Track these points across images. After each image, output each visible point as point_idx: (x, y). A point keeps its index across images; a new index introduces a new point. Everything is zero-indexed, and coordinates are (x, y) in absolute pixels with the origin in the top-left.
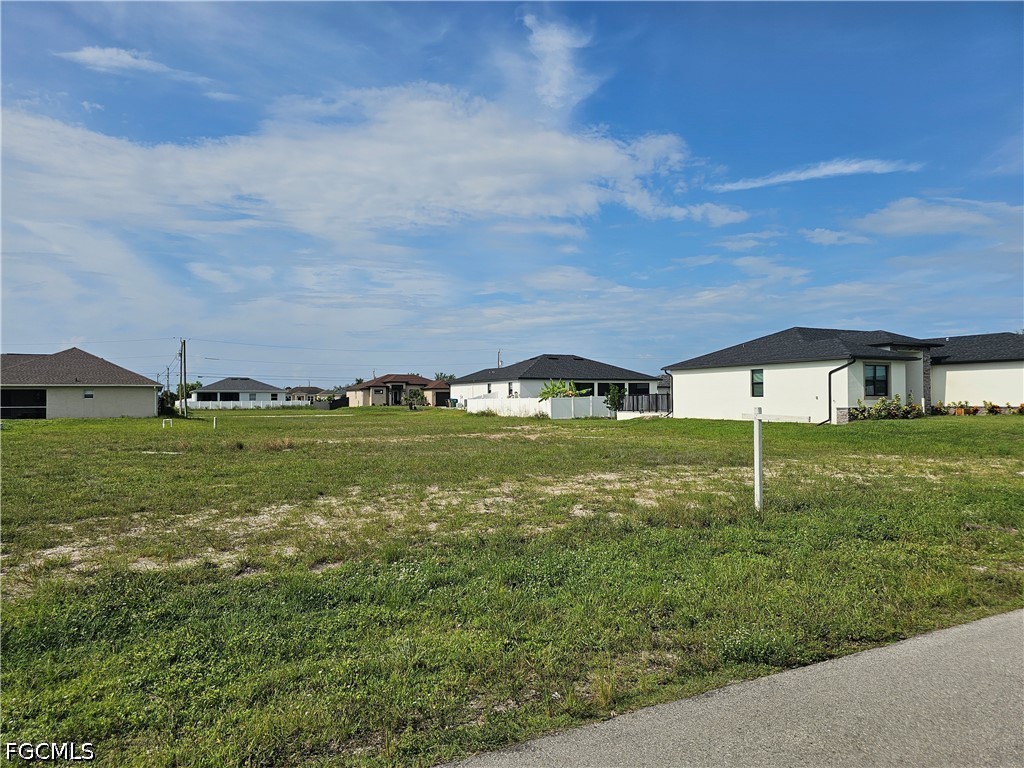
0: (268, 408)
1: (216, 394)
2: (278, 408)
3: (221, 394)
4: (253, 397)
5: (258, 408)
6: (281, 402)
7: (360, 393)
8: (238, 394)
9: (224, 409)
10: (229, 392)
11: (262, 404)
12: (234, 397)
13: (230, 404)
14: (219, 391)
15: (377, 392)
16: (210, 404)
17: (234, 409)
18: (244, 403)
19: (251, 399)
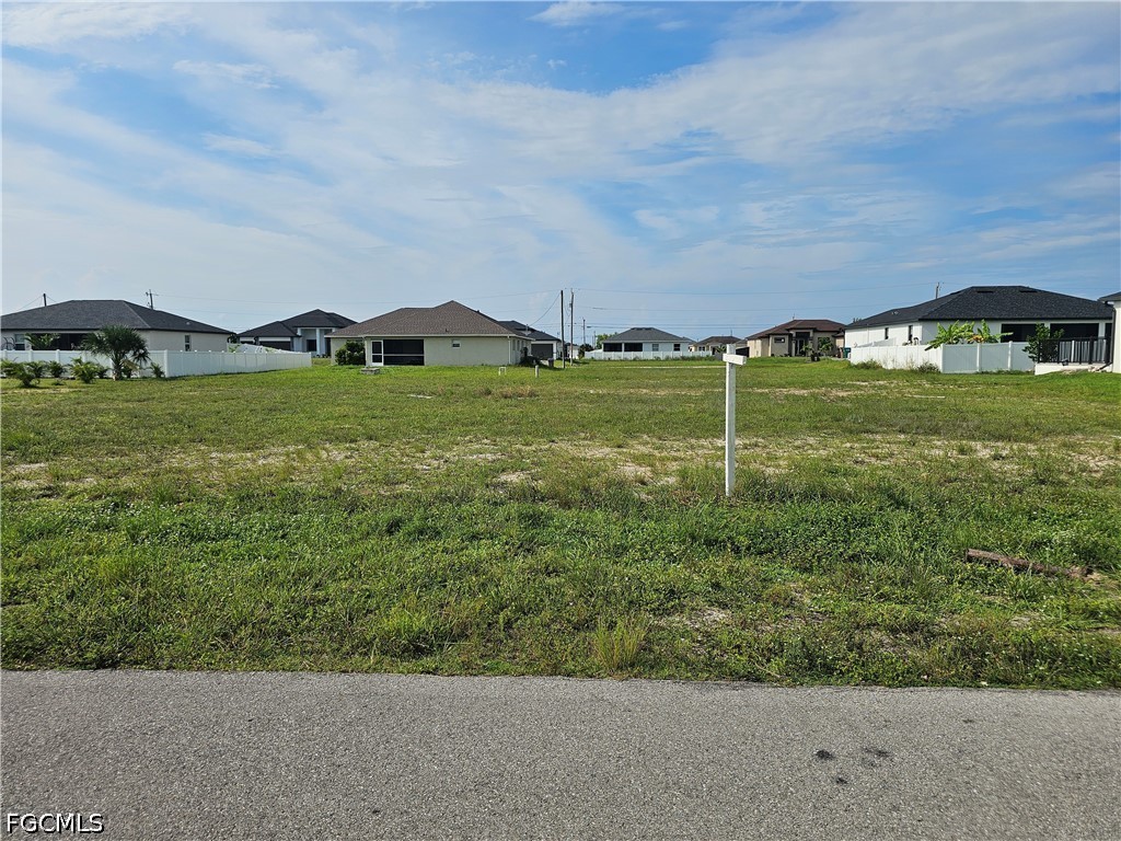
0: (667, 359)
1: (621, 344)
2: (677, 359)
3: (626, 344)
4: (655, 348)
5: (658, 359)
6: (684, 352)
7: (759, 342)
8: (641, 345)
9: (626, 360)
10: (632, 343)
11: (661, 355)
12: (637, 347)
13: (632, 355)
14: (623, 342)
15: (777, 340)
16: (613, 355)
17: (634, 360)
18: (647, 354)
19: (654, 350)
